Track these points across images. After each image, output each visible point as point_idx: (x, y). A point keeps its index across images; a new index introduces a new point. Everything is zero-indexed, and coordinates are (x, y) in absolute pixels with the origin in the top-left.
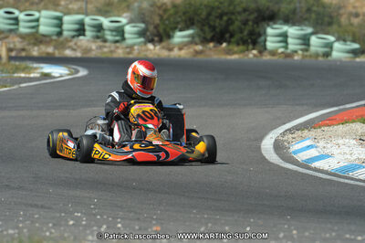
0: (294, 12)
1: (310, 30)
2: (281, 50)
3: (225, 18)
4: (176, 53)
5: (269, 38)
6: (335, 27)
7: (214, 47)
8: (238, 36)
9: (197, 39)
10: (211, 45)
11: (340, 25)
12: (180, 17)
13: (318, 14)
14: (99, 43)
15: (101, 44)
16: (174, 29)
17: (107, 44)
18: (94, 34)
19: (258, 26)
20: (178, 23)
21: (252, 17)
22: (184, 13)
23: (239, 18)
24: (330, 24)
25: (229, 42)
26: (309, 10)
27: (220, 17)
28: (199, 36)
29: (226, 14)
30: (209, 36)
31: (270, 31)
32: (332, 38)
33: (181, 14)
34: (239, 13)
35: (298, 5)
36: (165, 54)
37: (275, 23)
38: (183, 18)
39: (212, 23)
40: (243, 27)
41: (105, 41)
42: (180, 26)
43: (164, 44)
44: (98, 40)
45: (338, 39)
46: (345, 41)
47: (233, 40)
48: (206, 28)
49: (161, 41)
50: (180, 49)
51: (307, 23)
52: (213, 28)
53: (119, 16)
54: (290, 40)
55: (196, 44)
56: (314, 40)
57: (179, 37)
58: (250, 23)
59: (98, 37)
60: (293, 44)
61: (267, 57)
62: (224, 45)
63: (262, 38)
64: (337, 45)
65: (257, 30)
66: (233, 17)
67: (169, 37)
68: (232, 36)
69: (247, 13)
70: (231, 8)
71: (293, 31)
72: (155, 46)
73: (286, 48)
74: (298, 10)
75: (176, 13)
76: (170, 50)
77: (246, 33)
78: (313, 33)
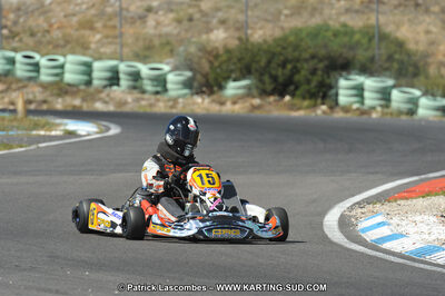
0: (372, 60)
1: (390, 82)
2: (355, 106)
3: (289, 66)
4: (228, 108)
5: (341, 92)
6: (422, 78)
7: (275, 101)
8: (304, 88)
9: (255, 92)
10: (272, 99)
11: (427, 77)
12: (235, 64)
13: (401, 62)
14: (136, 94)
15: (139, 95)
16: (227, 78)
17: (146, 96)
18: (131, 83)
19: (329, 77)
20: (232, 71)
21: (321, 65)
22: (240, 60)
23: (305, 66)
24: (416, 75)
25: (293, 95)
26: (390, 58)
27: (283, 65)
28: (257, 87)
29: (290, 62)
30: (269, 87)
31: (343, 83)
32: (417, 93)
33: (235, 60)
34: (306, 60)
35: (376, 52)
36: (215, 108)
37: (349, 73)
38: (239, 65)
39: (274, 72)
40: (310, 77)
41: (144, 92)
42: (233, 76)
43: (215, 97)
44: (135, 91)
45: (425, 94)
46: (433, 95)
47: (298, 93)
48: (266, 78)
49: (211, 93)
50: (234, 103)
51: (388, 73)
52: (274, 78)
53: (161, 62)
54: (367, 94)
55: (254, 97)
56: (395, 94)
57: (233, 88)
58: (320, 73)
59: (134, 88)
60: (370, 99)
61: (339, 115)
62: (287, 98)
63: (333, 91)
64: (424, 101)
65: (328, 81)
66: (299, 65)
67: (221, 87)
68: (297, 88)
69: (315, 61)
70: (296, 54)
71: (370, 83)
72: (203, 99)
73: (362, 103)
74: (377, 57)
75: (229, 60)
76: (222, 103)
77: (314, 84)
78: (394, 86)
